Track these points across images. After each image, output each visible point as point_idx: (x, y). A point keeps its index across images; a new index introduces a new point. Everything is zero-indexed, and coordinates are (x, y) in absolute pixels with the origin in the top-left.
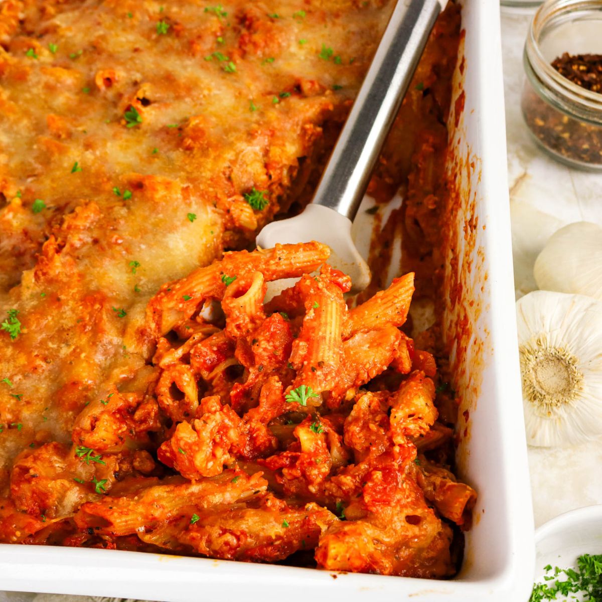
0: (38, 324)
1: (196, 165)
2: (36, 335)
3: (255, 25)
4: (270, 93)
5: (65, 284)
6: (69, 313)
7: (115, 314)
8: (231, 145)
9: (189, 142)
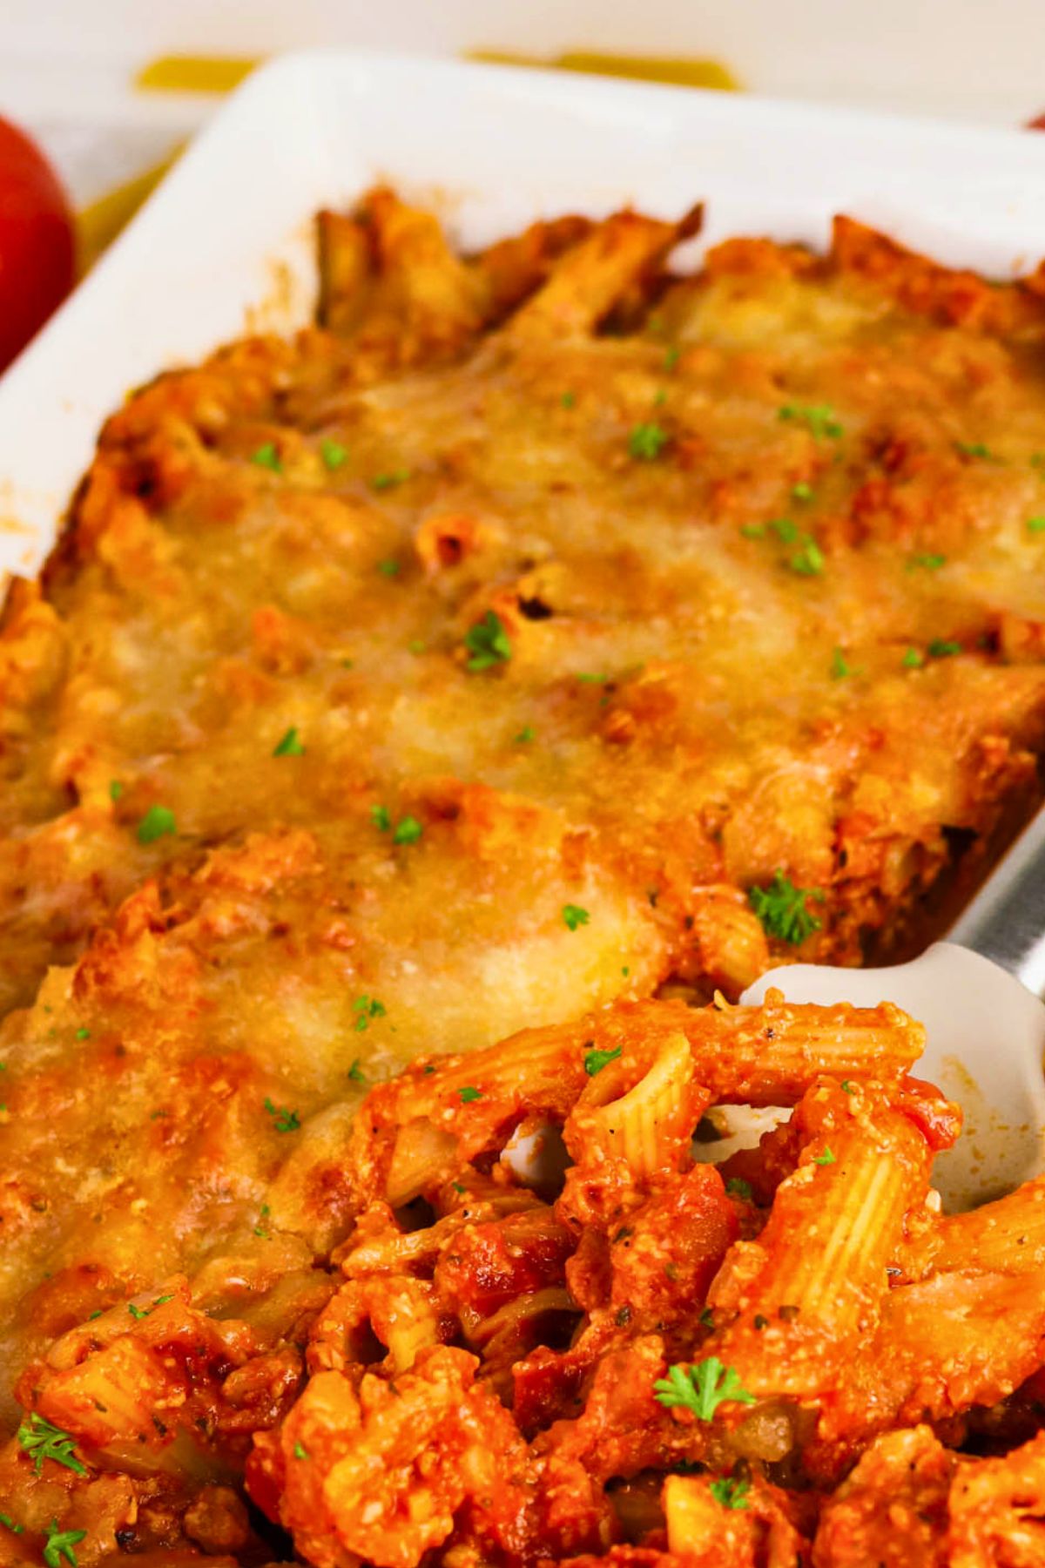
0: (44, 1103)
1: (626, 783)
2: (29, 1133)
3: (912, 461)
4: (905, 640)
5: (149, 1013)
6: (138, 1091)
7: (271, 1118)
8: (743, 750)
9: (623, 720)
